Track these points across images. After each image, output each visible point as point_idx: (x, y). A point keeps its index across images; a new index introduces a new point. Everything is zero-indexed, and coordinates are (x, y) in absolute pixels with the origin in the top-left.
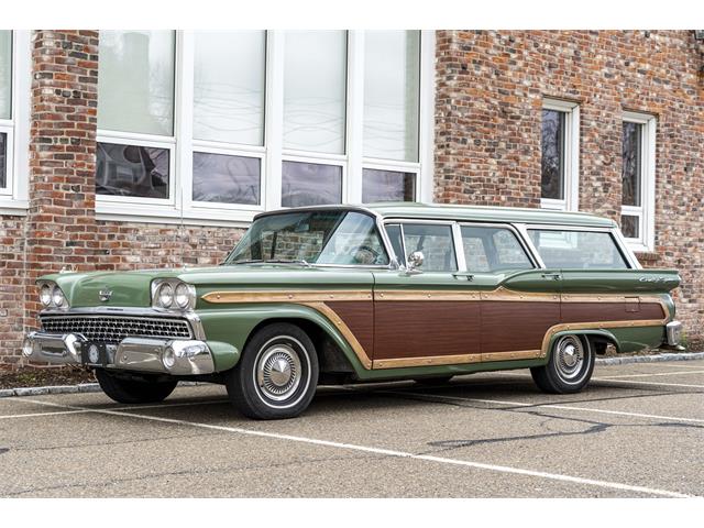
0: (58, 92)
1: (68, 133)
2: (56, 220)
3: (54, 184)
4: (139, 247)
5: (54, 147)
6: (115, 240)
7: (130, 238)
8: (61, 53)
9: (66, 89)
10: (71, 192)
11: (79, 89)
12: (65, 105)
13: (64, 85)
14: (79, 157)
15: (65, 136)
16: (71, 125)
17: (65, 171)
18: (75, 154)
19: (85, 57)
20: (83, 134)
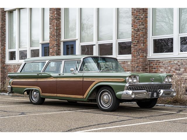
0: (134, 30)
1: (136, 39)
2: (134, 61)
3: (134, 52)
4: (163, 67)
5: (133, 43)
6: (157, 65)
7: (161, 64)
8: (135, 20)
9: (136, 29)
10: (138, 54)
11: (139, 28)
12: (136, 33)
13: (135, 28)
14: (139, 45)
15: (136, 40)
16: (137, 37)
17: (136, 49)
18: (138, 44)
19: (139, 19)
20: (140, 39)
